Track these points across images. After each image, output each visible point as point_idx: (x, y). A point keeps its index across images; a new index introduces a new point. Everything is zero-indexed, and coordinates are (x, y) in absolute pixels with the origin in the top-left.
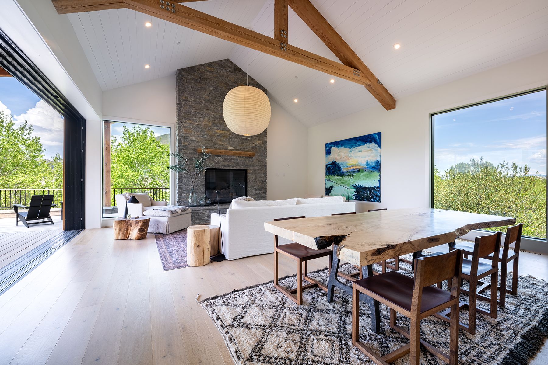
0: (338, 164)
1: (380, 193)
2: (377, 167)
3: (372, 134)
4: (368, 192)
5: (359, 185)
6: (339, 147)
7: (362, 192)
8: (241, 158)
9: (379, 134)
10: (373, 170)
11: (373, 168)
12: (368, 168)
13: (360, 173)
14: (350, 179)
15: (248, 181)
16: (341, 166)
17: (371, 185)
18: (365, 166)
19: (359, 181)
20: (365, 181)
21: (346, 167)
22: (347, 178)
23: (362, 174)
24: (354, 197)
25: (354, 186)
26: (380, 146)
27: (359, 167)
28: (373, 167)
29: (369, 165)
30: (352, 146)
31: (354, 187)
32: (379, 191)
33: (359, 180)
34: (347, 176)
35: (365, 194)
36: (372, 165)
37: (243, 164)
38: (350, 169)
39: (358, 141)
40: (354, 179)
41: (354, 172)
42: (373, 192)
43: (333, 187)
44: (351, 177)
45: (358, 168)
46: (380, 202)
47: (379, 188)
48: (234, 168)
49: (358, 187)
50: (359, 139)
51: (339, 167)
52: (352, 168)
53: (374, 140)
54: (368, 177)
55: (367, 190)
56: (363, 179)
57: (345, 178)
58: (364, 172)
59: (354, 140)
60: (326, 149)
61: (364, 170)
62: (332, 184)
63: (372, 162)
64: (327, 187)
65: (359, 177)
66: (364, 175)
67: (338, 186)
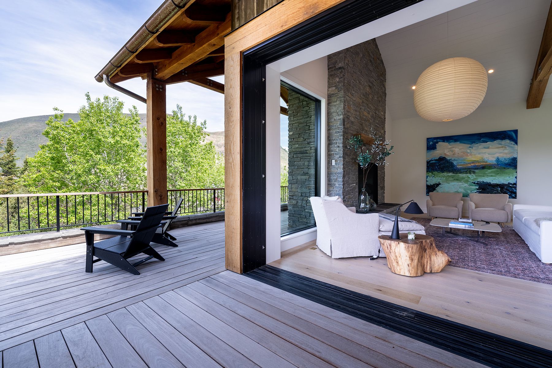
0: (449, 160)
1: (516, 190)
2: (513, 164)
3: (505, 131)
4: (499, 189)
5: (483, 182)
6: (450, 142)
7: (488, 189)
9: (516, 132)
10: (507, 167)
11: (507, 165)
12: (498, 164)
13: (485, 170)
14: (469, 176)
16: (455, 163)
17: (503, 182)
18: (495, 163)
19: (485, 178)
20: (494, 178)
21: (462, 163)
22: (465, 174)
23: (489, 171)
25: (476, 183)
26: (516, 143)
27: (485, 164)
28: (507, 164)
29: (501, 162)
30: (474, 142)
31: (476, 184)
32: (516, 188)
33: (483, 176)
35: (495, 190)
36: (506, 162)
38: (469, 165)
39: (483, 137)
40: (475, 176)
41: (477, 169)
42: (506, 189)
43: (440, 184)
44: (471, 174)
45: (482, 165)
46: (516, 198)
47: (515, 184)
49: (483, 184)
50: (486, 136)
51: (452, 163)
52: (472, 164)
53: (509, 137)
54: (498, 174)
55: (498, 187)
56: (491, 176)
57: (460, 175)
58: (493, 169)
59: (476, 136)
60: (427, 144)
61: (493, 167)
62: (439, 181)
63: (505, 159)
64: (429, 184)
65: (485, 174)
66: (492, 172)
67: (449, 183)
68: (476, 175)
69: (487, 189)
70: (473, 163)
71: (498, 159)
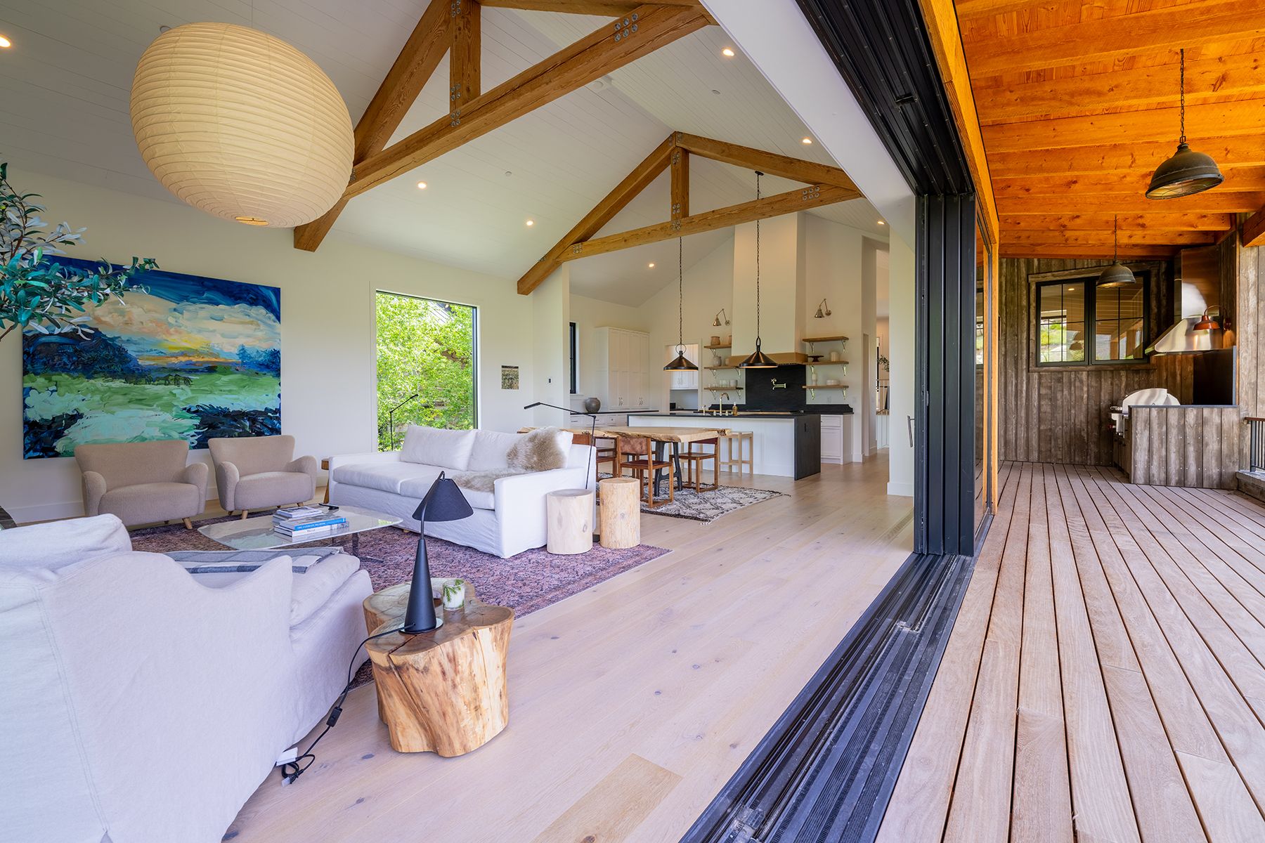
0: (113, 339)
1: (280, 424)
2: (271, 364)
3: (257, 286)
4: (248, 424)
5: (212, 407)
7: (223, 423)
9: (277, 292)
10: (262, 370)
11: (262, 367)
12: (243, 363)
13: (216, 376)
14: (174, 392)
16: (131, 350)
17: (254, 406)
18: (236, 359)
19: (215, 396)
20: (237, 396)
21: (154, 353)
22: (164, 386)
23: (225, 378)
24: (190, 440)
25: (193, 410)
26: (279, 318)
27: (214, 360)
28: (262, 364)
29: (250, 357)
30: (186, 298)
31: (194, 412)
32: (279, 419)
33: (211, 392)
34: (163, 382)
35: (239, 428)
36: (260, 359)
38: (174, 360)
39: (209, 289)
40: (192, 390)
41: (195, 371)
42: (262, 423)
43: (80, 416)
44: (178, 385)
45: (207, 362)
47: (278, 411)
49: (211, 413)
50: (215, 287)
51: (121, 351)
52: (183, 359)
53: (264, 301)
54: (245, 387)
55: (244, 420)
56: (230, 391)
57: (147, 386)
58: (232, 373)
59: (192, 283)
61: (233, 369)
62: (76, 405)
63: (258, 351)
64: (33, 415)
65: (214, 385)
66: (230, 382)
67: (113, 413)
68: (193, 387)
69: (220, 425)
70: (183, 354)
71: (243, 352)
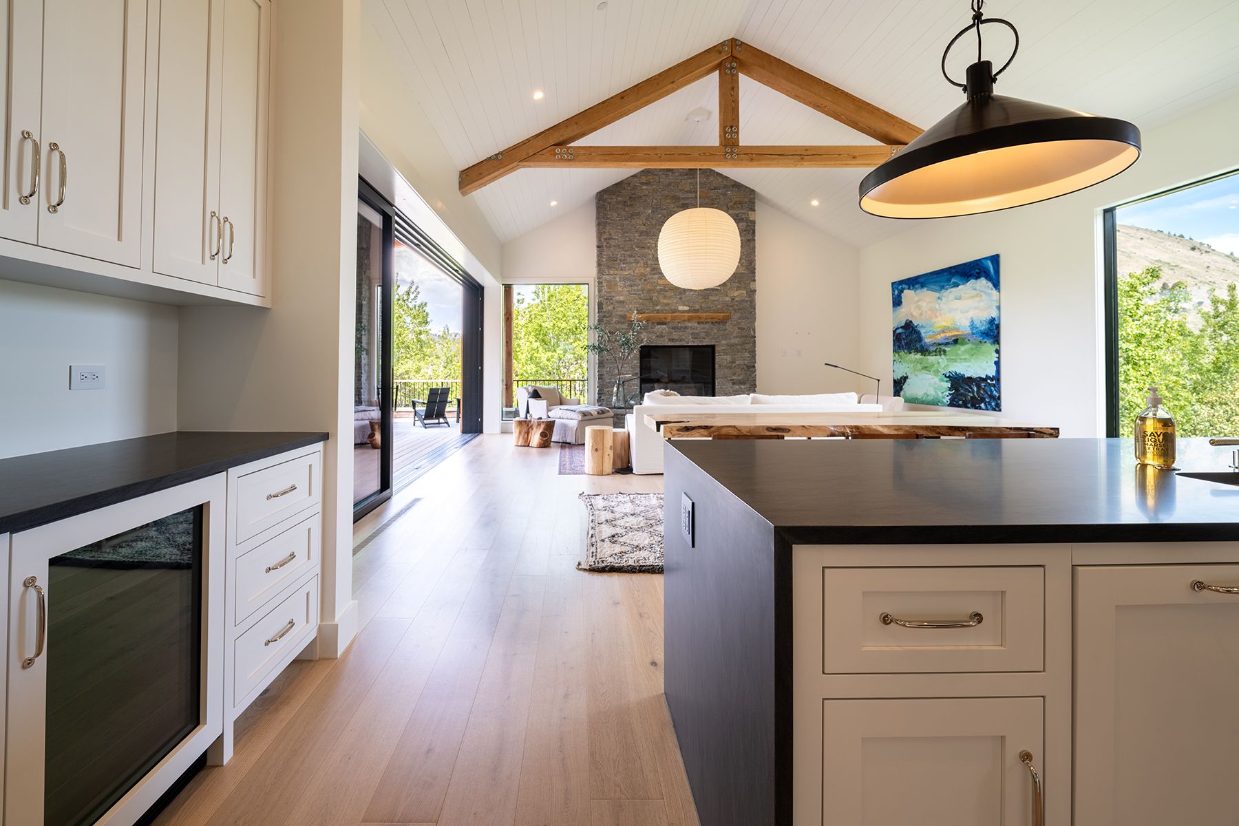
0: (916, 327)
1: (999, 391)
2: (992, 332)
3: (980, 260)
4: (975, 389)
5: (956, 373)
6: (917, 289)
7: (962, 387)
8: (703, 326)
9: (995, 259)
10: (983, 339)
11: (984, 335)
12: (973, 334)
13: (958, 346)
14: (939, 361)
15: (717, 366)
16: (922, 331)
17: (979, 373)
18: (969, 331)
19: (958, 364)
20: (968, 364)
21: (931, 333)
22: (934, 357)
23: (963, 348)
24: (947, 400)
25: (947, 375)
26: (997, 285)
27: (957, 333)
28: (983, 333)
29: (977, 328)
30: (942, 287)
31: (948, 377)
32: (997, 387)
33: (956, 361)
34: (934, 353)
35: (969, 392)
36: (982, 328)
37: (707, 335)
38: (939, 337)
39: (954, 275)
40: (947, 359)
41: (947, 344)
42: (983, 389)
43: (907, 378)
44: (940, 355)
45: (954, 336)
46: (1000, 410)
47: (997, 378)
48: (690, 344)
49: (956, 378)
50: (957, 272)
51: (919, 333)
52: (943, 335)
53: (985, 272)
54: (973, 355)
55: (972, 385)
56: (965, 359)
57: (929, 357)
58: (966, 343)
59: (945, 274)
60: (893, 294)
61: (966, 340)
62: (907, 370)
63: (981, 322)
64: (896, 377)
65: (957, 355)
66: (966, 351)
67: (917, 376)
68: (948, 357)
69: (960, 389)
70: (943, 332)
71: (972, 326)
